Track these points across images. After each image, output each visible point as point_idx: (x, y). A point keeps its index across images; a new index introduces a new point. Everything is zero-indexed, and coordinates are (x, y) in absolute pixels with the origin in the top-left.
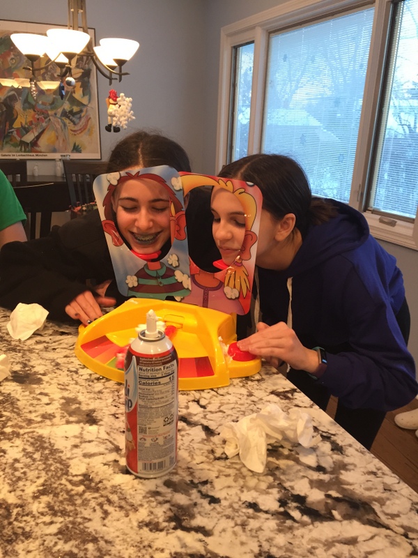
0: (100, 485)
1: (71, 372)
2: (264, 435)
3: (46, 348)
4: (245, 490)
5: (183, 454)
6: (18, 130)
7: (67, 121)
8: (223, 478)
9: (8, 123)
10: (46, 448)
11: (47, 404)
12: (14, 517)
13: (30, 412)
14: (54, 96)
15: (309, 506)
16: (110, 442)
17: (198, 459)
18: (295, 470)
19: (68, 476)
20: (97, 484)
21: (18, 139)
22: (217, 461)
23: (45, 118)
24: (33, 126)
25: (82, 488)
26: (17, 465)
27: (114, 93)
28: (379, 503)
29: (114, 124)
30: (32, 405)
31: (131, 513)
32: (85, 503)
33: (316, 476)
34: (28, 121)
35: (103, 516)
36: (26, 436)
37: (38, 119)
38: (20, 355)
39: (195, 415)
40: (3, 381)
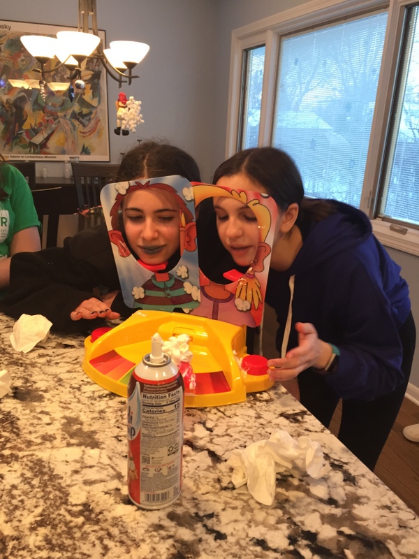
0: (100, 517)
1: (74, 388)
2: (273, 463)
3: (49, 362)
4: (252, 524)
5: (188, 483)
6: (27, 131)
7: (76, 123)
8: (229, 511)
9: (17, 124)
10: (46, 473)
11: (48, 424)
12: (9, 551)
13: (30, 432)
14: (64, 98)
15: (320, 544)
16: (112, 467)
17: (204, 489)
18: (305, 503)
19: (67, 505)
20: (97, 515)
21: (28, 140)
22: (223, 491)
23: (55, 119)
24: (43, 128)
25: (81, 520)
26: (15, 492)
27: (123, 95)
28: (394, 541)
29: (123, 127)
30: (32, 424)
31: (132, 549)
32: (84, 537)
33: (328, 510)
34: (37, 123)
35: (103, 552)
36: (25, 459)
37: (48, 121)
38: (22, 369)
39: (201, 439)
40: (3, 398)
